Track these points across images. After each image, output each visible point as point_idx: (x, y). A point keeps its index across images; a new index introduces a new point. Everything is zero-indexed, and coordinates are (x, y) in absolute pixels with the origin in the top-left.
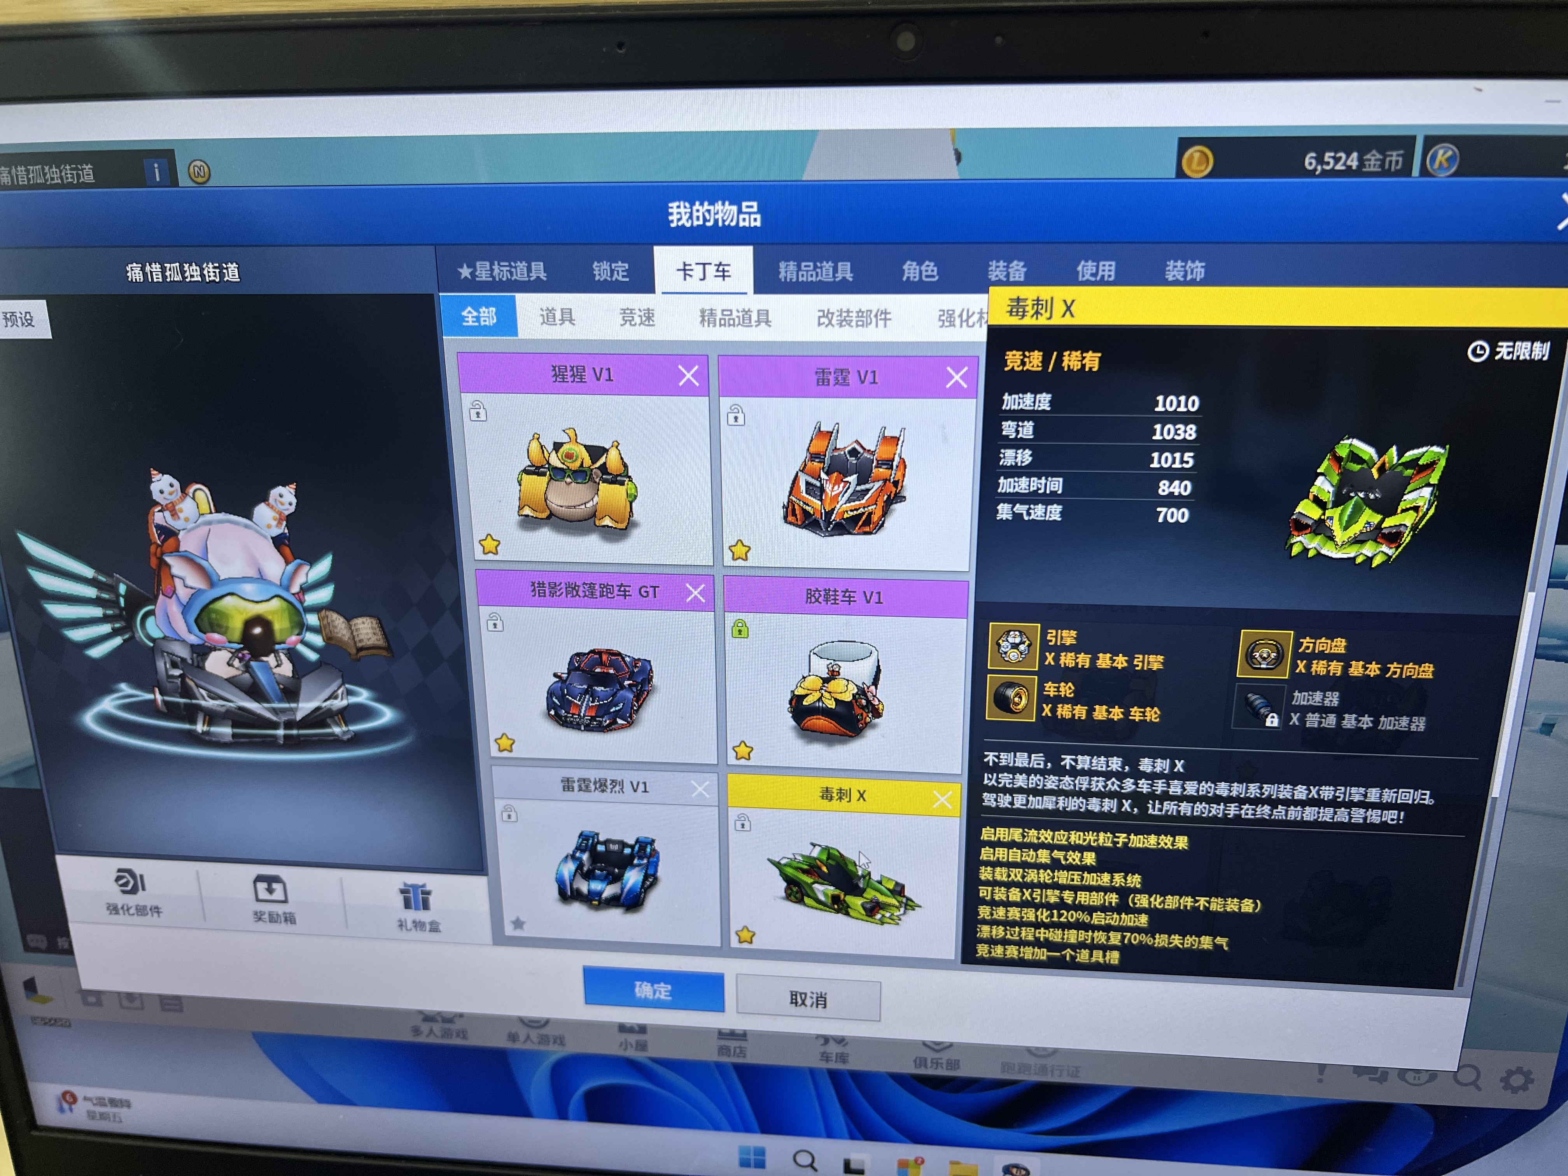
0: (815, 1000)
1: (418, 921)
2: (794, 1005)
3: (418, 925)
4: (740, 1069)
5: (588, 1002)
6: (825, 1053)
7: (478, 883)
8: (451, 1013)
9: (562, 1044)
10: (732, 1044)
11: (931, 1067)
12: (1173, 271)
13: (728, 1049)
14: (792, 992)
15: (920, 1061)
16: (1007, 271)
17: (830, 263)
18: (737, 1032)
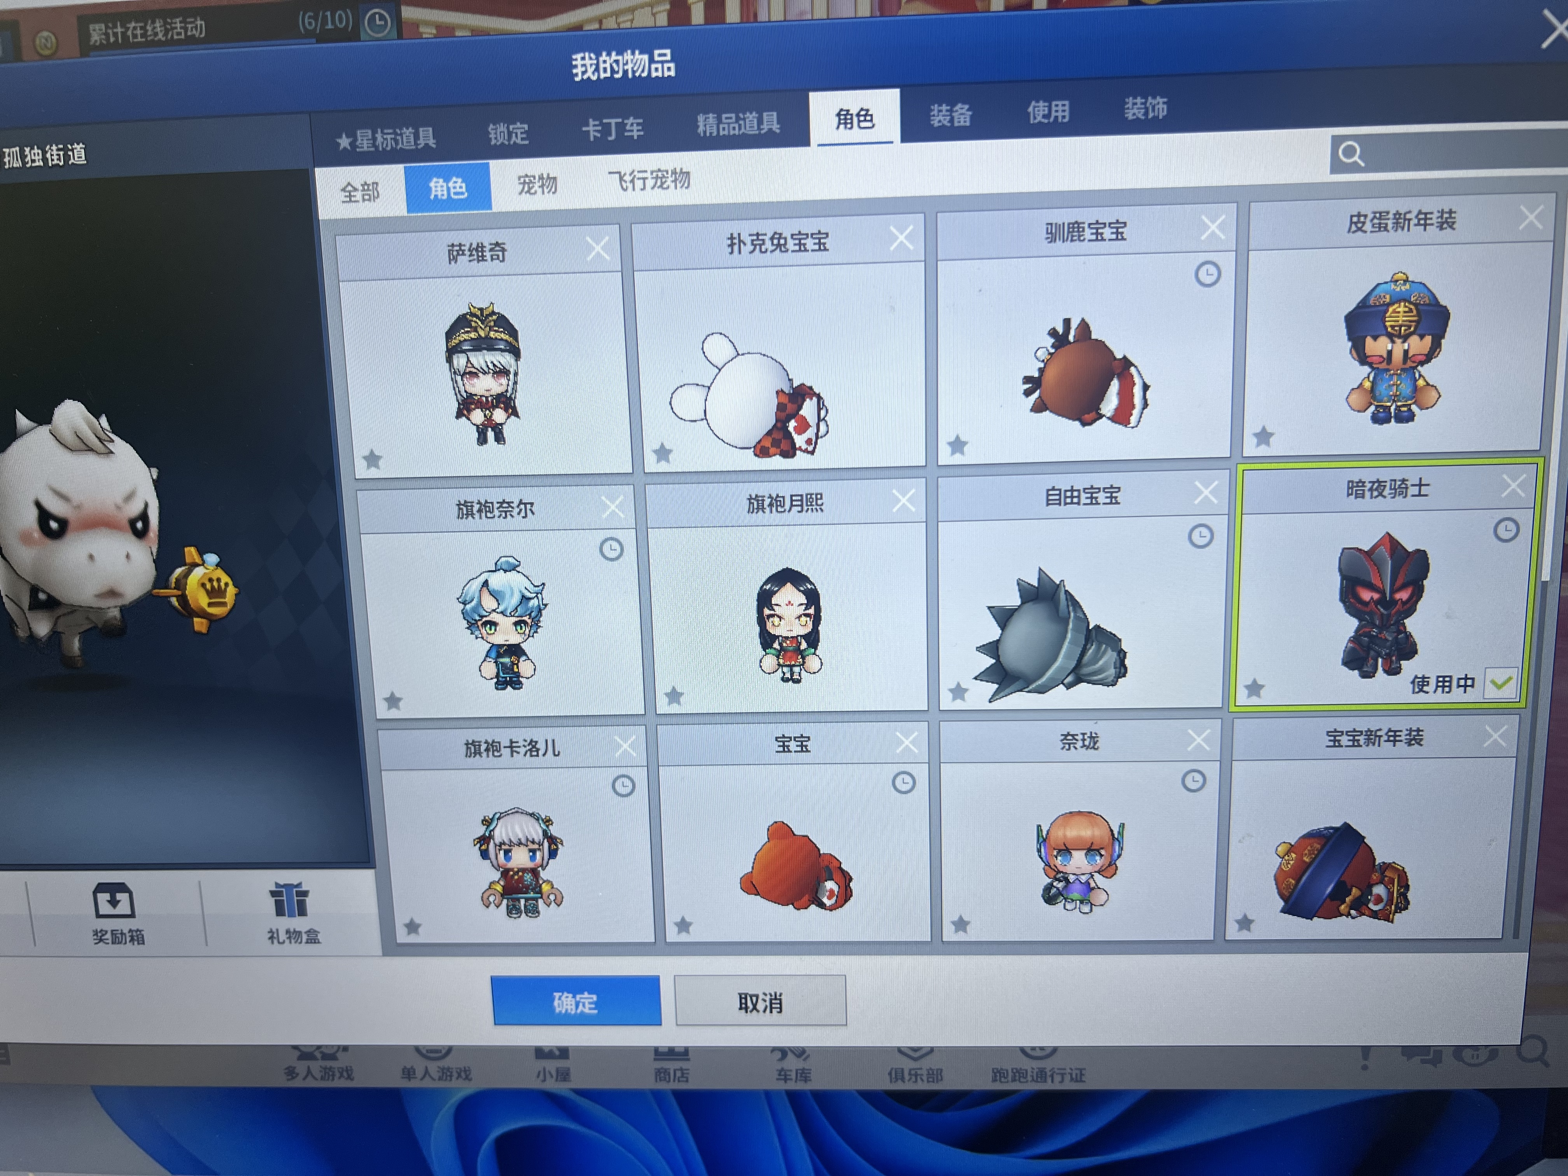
0: (768, 1003)
1: (292, 930)
2: (743, 1011)
3: (294, 935)
4: (682, 1097)
5: (498, 1021)
6: (782, 1069)
7: (364, 878)
8: (333, 1046)
9: (468, 1078)
10: (671, 1066)
11: (909, 1080)
12: (1133, 109)
13: (666, 1071)
14: (740, 995)
15: (896, 1071)
16: (951, 115)
17: (754, 114)
18: (676, 1050)
